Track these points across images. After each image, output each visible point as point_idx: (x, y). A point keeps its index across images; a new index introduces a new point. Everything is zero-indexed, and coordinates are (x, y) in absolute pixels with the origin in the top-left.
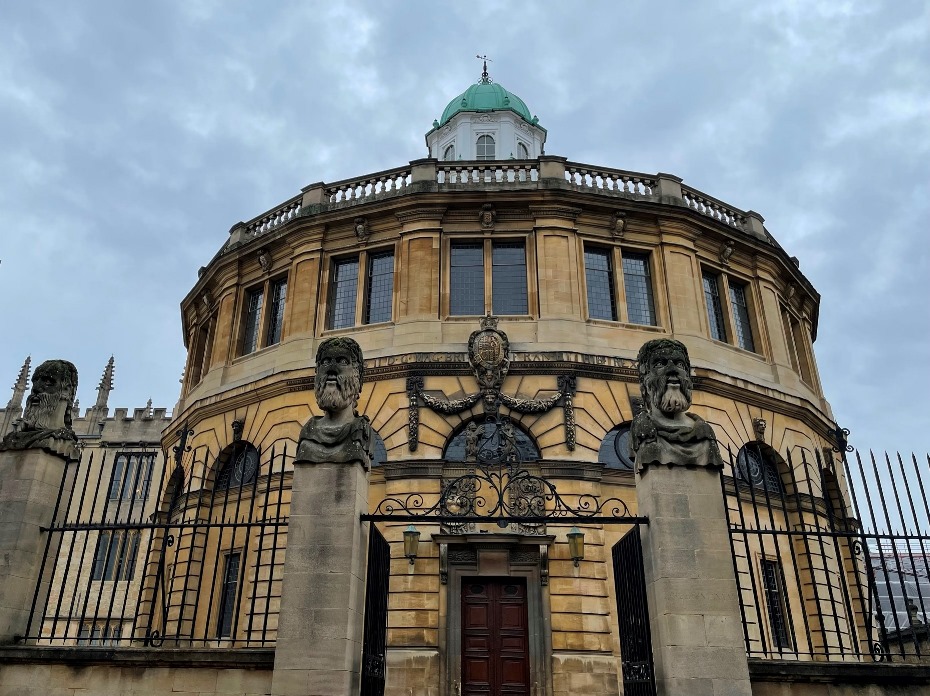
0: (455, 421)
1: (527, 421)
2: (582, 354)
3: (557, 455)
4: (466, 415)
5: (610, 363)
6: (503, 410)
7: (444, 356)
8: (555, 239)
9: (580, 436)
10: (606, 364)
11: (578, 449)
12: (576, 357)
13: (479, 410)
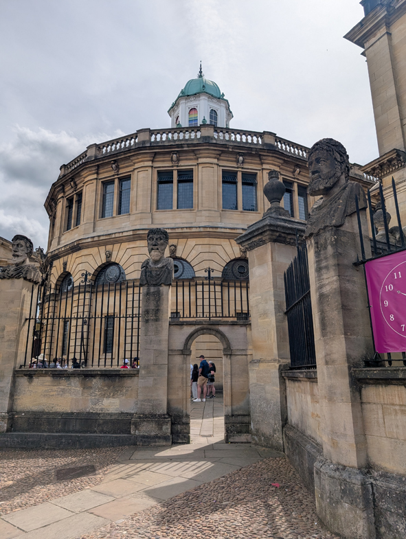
8: (59, 203)
12: (50, 254)
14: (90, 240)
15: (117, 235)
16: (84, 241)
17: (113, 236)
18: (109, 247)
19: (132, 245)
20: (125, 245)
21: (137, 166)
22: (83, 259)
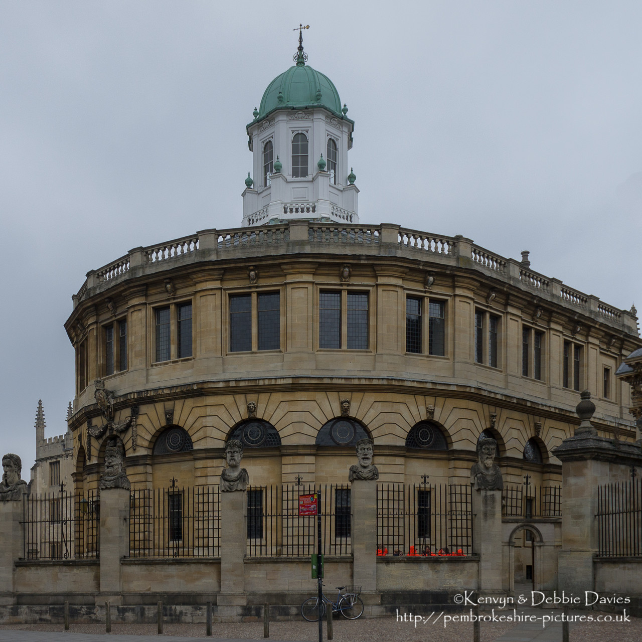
0: (101, 441)
1: (122, 436)
2: (137, 392)
3: (130, 454)
4: (104, 437)
5: (151, 393)
6: (115, 433)
7: (92, 406)
8: (135, 313)
9: (139, 441)
10: (149, 395)
11: (138, 449)
12: (134, 395)
13: (108, 434)
14: (221, 385)
15: (267, 382)
16: (212, 386)
17: (261, 383)
18: (252, 398)
19: (288, 396)
20: (277, 397)
21: (289, 279)
22: (209, 411)
